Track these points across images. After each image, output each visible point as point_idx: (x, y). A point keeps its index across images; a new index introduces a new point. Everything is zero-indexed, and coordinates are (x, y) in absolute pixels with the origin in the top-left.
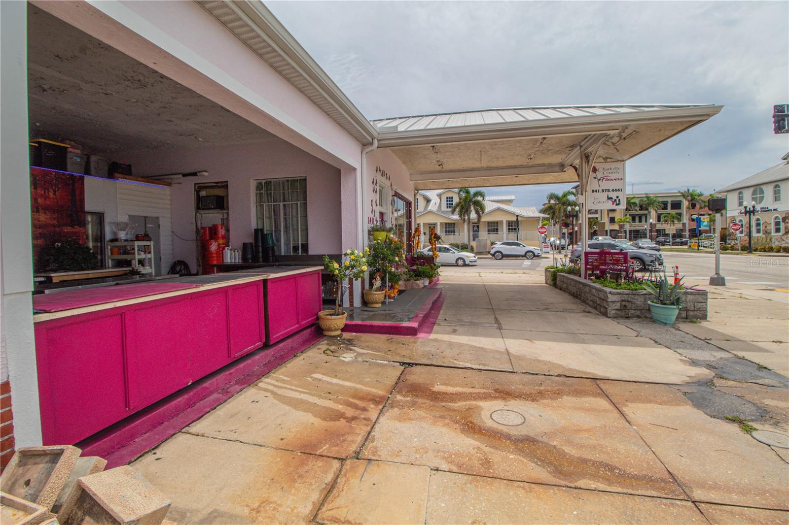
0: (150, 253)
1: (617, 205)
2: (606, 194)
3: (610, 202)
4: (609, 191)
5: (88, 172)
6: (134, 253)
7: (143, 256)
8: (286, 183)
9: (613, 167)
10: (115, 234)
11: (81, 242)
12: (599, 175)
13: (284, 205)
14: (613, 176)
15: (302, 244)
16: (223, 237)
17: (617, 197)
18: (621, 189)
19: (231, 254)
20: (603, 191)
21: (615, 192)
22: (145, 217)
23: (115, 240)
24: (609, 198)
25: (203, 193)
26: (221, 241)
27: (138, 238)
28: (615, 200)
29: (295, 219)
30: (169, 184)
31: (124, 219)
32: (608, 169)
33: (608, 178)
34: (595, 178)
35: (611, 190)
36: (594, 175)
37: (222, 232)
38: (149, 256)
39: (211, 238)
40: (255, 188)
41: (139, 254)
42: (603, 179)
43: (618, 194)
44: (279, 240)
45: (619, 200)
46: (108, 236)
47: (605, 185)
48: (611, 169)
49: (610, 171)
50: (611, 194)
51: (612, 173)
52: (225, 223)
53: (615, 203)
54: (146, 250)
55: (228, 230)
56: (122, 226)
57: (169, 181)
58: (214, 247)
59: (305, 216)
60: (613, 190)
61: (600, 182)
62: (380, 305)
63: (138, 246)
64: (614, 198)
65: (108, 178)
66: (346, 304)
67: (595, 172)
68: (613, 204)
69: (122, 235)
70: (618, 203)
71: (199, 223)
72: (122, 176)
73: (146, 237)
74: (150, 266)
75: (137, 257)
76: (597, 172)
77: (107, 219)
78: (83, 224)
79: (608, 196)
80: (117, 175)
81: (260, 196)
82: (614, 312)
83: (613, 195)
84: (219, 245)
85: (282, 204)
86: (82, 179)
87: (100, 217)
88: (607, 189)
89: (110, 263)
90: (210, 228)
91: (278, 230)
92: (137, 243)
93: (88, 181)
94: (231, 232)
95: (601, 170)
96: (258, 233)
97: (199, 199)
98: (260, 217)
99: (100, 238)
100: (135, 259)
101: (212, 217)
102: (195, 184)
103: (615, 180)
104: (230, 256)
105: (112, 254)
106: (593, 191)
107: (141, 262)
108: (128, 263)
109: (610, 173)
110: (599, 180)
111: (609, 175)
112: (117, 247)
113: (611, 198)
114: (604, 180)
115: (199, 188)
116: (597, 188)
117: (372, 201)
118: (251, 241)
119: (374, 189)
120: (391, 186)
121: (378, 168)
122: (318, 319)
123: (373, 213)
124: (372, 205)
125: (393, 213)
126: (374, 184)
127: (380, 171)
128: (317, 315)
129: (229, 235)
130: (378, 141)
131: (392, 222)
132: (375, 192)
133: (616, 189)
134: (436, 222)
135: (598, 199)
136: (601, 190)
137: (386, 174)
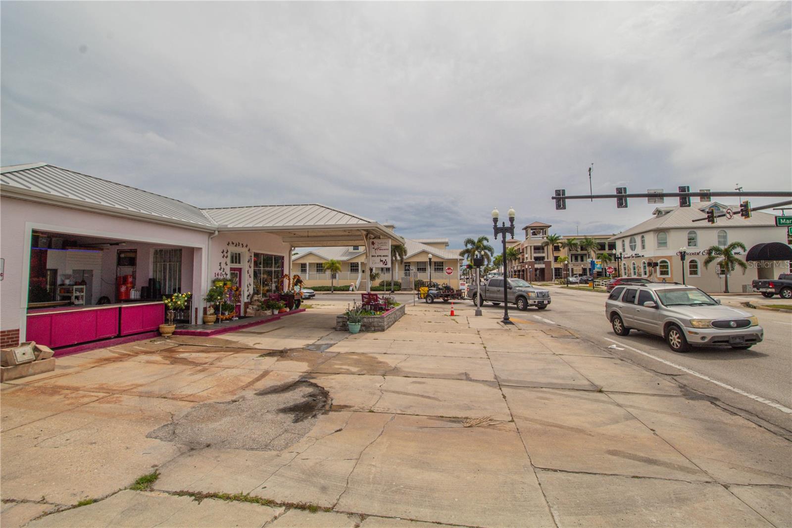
0: (83, 292)
1: (386, 265)
2: (380, 258)
3: (382, 263)
4: (381, 256)
5: (50, 247)
6: (73, 293)
7: (78, 294)
8: (171, 251)
9: (383, 242)
10: (63, 281)
11: (42, 286)
12: (376, 246)
13: (170, 264)
14: (383, 247)
15: (178, 288)
16: (132, 283)
18: (388, 255)
19: (135, 293)
20: (378, 256)
22: (84, 270)
23: (63, 285)
24: (381, 261)
25: (122, 255)
26: (129, 285)
27: (76, 284)
29: (175, 272)
30: (102, 249)
31: (69, 272)
32: (380, 243)
34: (373, 248)
36: (373, 246)
37: (130, 280)
38: (82, 294)
39: (123, 284)
40: (153, 254)
41: (76, 293)
43: (386, 258)
44: (165, 285)
45: (387, 262)
46: (59, 282)
47: (379, 253)
50: (382, 259)
52: (134, 272)
53: (384, 264)
54: (81, 291)
55: (134, 278)
56: (68, 277)
57: (102, 247)
58: (123, 289)
59: (180, 271)
60: (383, 256)
61: (376, 250)
62: (213, 323)
63: (76, 289)
64: (384, 261)
65: (62, 249)
66: (193, 323)
69: (67, 282)
71: (118, 274)
72: (71, 247)
73: (83, 283)
74: (83, 300)
75: (75, 294)
77: (59, 273)
78: (45, 276)
80: (67, 247)
81: (155, 257)
84: (127, 288)
85: (168, 264)
86: (46, 251)
87: (55, 272)
89: (59, 298)
90: (123, 277)
91: (165, 279)
92: (75, 287)
93: (49, 252)
94: (137, 279)
95: (376, 244)
96: (152, 281)
97: (119, 259)
98: (155, 271)
99: (54, 283)
100: (73, 296)
101: (127, 270)
102: (118, 250)
103: (384, 250)
104: (133, 294)
105: (60, 292)
106: (372, 256)
107: (77, 298)
108: (69, 298)
109: (381, 245)
111: (381, 247)
112: (62, 288)
114: (378, 249)
115: (120, 252)
116: (374, 254)
117: (220, 263)
118: (147, 285)
119: (224, 256)
120: (249, 250)
121: (231, 243)
122: (159, 328)
123: (222, 270)
124: (220, 265)
125: (250, 267)
126: (225, 253)
127: (233, 243)
128: (158, 326)
129: (135, 282)
130: (219, 231)
131: (248, 273)
132: (225, 258)
133: (385, 255)
135: (375, 261)
136: (376, 256)
137: (242, 244)
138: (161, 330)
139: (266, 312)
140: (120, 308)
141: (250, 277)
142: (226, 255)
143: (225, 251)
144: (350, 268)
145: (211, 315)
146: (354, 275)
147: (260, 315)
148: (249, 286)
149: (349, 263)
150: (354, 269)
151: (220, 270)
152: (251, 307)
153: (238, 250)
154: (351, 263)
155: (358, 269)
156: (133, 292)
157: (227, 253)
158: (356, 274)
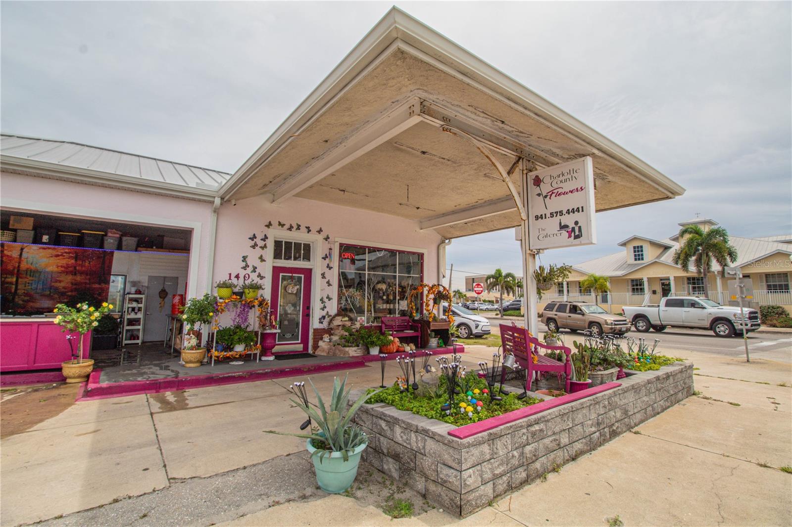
1: (576, 237)
2: (556, 220)
3: (565, 234)
4: (561, 213)
5: (119, 247)
7: (134, 305)
9: (565, 171)
12: (545, 188)
14: (567, 187)
17: (576, 223)
18: (582, 207)
20: (552, 215)
21: (571, 214)
24: (563, 227)
28: (573, 229)
32: (559, 176)
33: (560, 191)
34: (539, 195)
35: (564, 212)
36: (537, 190)
42: (551, 195)
45: (580, 227)
47: (555, 204)
48: (563, 175)
49: (561, 178)
50: (565, 220)
51: (566, 181)
53: (573, 234)
60: (568, 212)
61: (547, 199)
64: (572, 225)
65: (135, 251)
67: (539, 186)
68: (570, 236)
70: (577, 233)
72: (145, 249)
76: (542, 184)
79: (560, 223)
80: (142, 249)
83: (569, 220)
86: (112, 253)
88: (559, 210)
93: (117, 255)
95: (547, 180)
103: (572, 192)
106: (537, 218)
109: (561, 182)
110: (546, 197)
111: (561, 185)
113: (566, 227)
114: (554, 195)
116: (541, 211)
117: (246, 257)
119: (255, 245)
123: (250, 269)
124: (245, 261)
125: (329, 268)
130: (221, 198)
131: (323, 277)
132: (258, 248)
133: (573, 209)
134: (668, 276)
135: (544, 230)
136: (548, 215)
137: (308, 228)
139: (347, 349)
141: (329, 285)
142: (261, 245)
143: (260, 237)
144: (630, 288)
146: (637, 297)
147: (334, 354)
148: (327, 300)
149: (627, 280)
150: (637, 289)
151: (244, 268)
152: (326, 338)
153: (295, 236)
154: (632, 280)
155: (642, 289)
157: (263, 240)
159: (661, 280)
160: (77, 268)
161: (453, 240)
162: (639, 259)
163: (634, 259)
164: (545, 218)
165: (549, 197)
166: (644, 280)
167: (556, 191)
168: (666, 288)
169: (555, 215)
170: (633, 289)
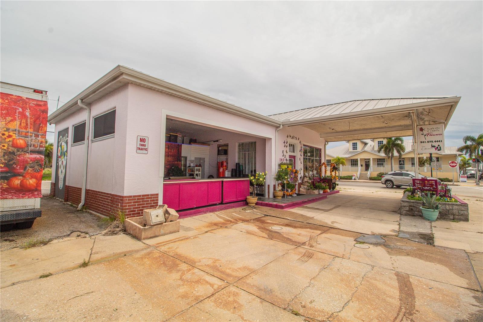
0: (200, 171)
2: (430, 144)
3: (434, 149)
4: (432, 142)
5: (183, 143)
6: (195, 172)
8: (249, 143)
9: (434, 127)
10: (190, 164)
11: (179, 167)
12: (425, 132)
13: (248, 153)
14: (435, 133)
15: (254, 170)
16: (226, 166)
17: (439, 145)
18: (441, 141)
19: (228, 173)
20: (428, 142)
22: (200, 158)
23: (189, 166)
24: (432, 146)
25: (220, 148)
26: (224, 168)
27: (196, 166)
28: (437, 148)
29: (252, 159)
30: (209, 145)
31: (193, 159)
32: (431, 129)
33: (432, 134)
34: (422, 134)
35: (434, 141)
36: (422, 133)
37: (225, 164)
38: (199, 173)
39: (221, 167)
40: (238, 146)
41: (196, 172)
42: (428, 135)
43: (439, 143)
44: (245, 168)
45: (440, 147)
46: (188, 165)
47: (429, 138)
48: (433, 129)
49: (432, 130)
50: (434, 144)
51: (434, 131)
52: (227, 159)
53: (437, 149)
54: (199, 170)
55: (227, 163)
56: (192, 161)
57: (209, 144)
58: (221, 170)
59: (255, 158)
60: (435, 141)
62: (281, 198)
63: (196, 169)
64: (437, 146)
65: (189, 144)
66: (267, 196)
67: (422, 131)
68: (436, 150)
69: (192, 165)
70: (439, 149)
71: (218, 160)
72: (193, 143)
73: (200, 166)
74: (200, 176)
75: (196, 173)
76: (424, 131)
77: (188, 159)
78: (180, 161)
79: (432, 145)
80: (192, 143)
81: (239, 149)
82: (405, 212)
83: (436, 144)
84: (223, 169)
85: (247, 153)
86: (181, 145)
87: (186, 158)
88: (431, 140)
89: (188, 175)
90: (221, 162)
91: (245, 164)
92: (196, 168)
93: (183, 145)
94: (229, 164)
95: (426, 129)
96: (238, 165)
97: (219, 151)
98: (239, 158)
99: (185, 165)
100: (195, 174)
101: (223, 158)
102: (218, 145)
103: (437, 135)
104: (227, 174)
105: (188, 171)
106: (421, 142)
107: (197, 175)
108: (193, 175)
109: (432, 131)
110: (425, 135)
111: (432, 132)
112: (190, 169)
113: (434, 146)
114: (429, 135)
115: (219, 146)
116: (423, 140)
117: (283, 151)
118: (235, 168)
119: (285, 146)
120: (300, 142)
121: (289, 136)
122: (246, 199)
123: (284, 156)
124: (283, 153)
125: (301, 156)
126: (285, 143)
127: (290, 136)
128: (246, 197)
129: (228, 165)
130: (283, 125)
131: (300, 160)
132: (285, 147)
133: (437, 141)
134: (370, 158)
135: (425, 147)
136: (426, 142)
137: (296, 137)
138: (248, 201)
139: (314, 191)
140: (222, 181)
141: (301, 163)
142: (286, 146)
143: (286, 142)
144: (350, 163)
145: (279, 191)
146: (354, 168)
147: (310, 194)
148: (301, 170)
149: (349, 160)
150: (354, 164)
151: (283, 156)
152: (302, 186)
153: (293, 141)
154: (351, 160)
155: (357, 164)
156: (227, 172)
157: (287, 143)
158: (356, 167)
159: (365, 160)
160: (169, 153)
161: (329, 143)
162: (355, 149)
163: (352, 149)
164: (425, 143)
165: (427, 135)
166: (358, 160)
167: (430, 134)
168: (368, 163)
169: (429, 142)
170: (352, 164)
